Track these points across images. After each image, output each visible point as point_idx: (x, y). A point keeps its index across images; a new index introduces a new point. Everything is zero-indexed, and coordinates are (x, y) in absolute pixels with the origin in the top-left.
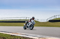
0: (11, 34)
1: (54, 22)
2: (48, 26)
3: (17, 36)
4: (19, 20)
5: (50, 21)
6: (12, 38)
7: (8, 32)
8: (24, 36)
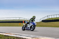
0: (5, 34)
1: (46, 22)
2: (41, 26)
3: (10, 36)
5: (43, 21)
6: (5, 38)
7: (2, 33)
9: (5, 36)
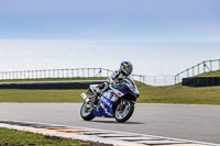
0: (45, 132)
2: (181, 102)
3: (66, 139)
4: (73, 79)
5: (188, 82)
7: (35, 126)
8: (94, 139)
9: (47, 137)
